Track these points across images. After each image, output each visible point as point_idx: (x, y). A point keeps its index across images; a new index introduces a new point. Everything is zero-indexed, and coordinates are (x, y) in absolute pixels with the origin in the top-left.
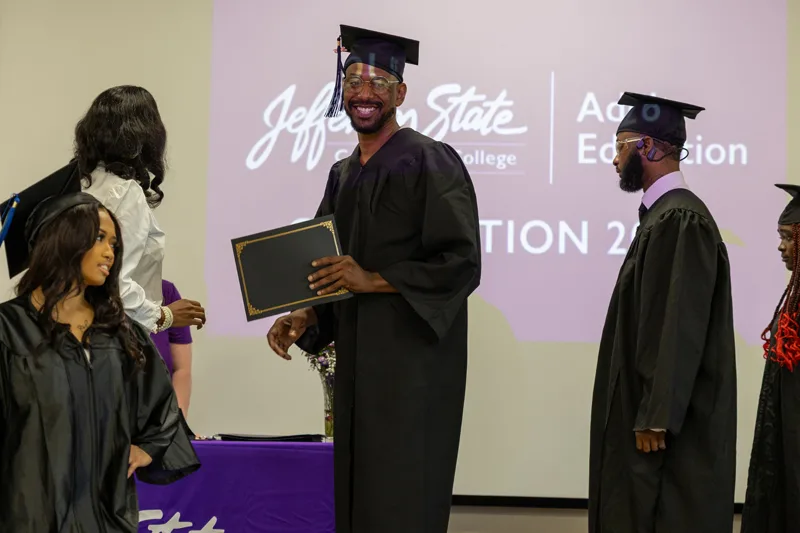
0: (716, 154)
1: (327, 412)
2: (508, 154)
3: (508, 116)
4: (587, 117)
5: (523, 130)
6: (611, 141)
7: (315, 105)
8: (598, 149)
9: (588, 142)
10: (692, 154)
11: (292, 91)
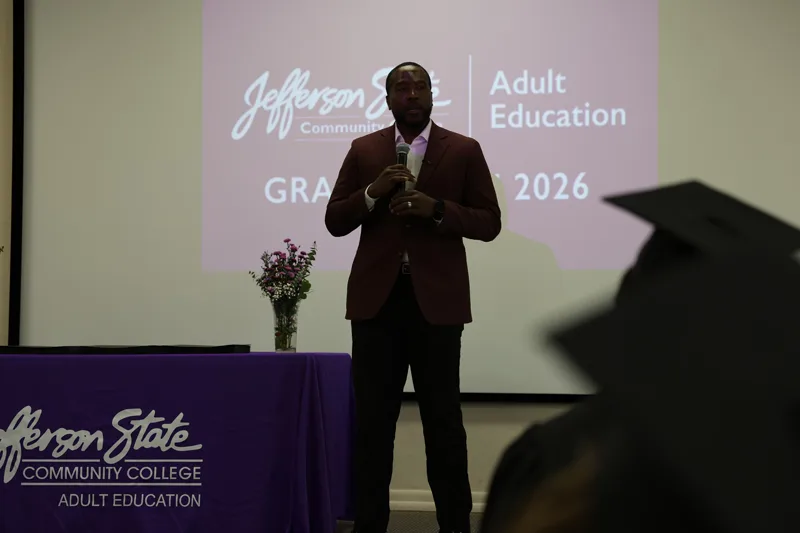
0: (600, 117)
1: (276, 329)
4: (497, 91)
5: (448, 102)
6: (517, 110)
7: (284, 87)
8: (507, 115)
9: (499, 111)
10: (581, 118)
11: (266, 76)
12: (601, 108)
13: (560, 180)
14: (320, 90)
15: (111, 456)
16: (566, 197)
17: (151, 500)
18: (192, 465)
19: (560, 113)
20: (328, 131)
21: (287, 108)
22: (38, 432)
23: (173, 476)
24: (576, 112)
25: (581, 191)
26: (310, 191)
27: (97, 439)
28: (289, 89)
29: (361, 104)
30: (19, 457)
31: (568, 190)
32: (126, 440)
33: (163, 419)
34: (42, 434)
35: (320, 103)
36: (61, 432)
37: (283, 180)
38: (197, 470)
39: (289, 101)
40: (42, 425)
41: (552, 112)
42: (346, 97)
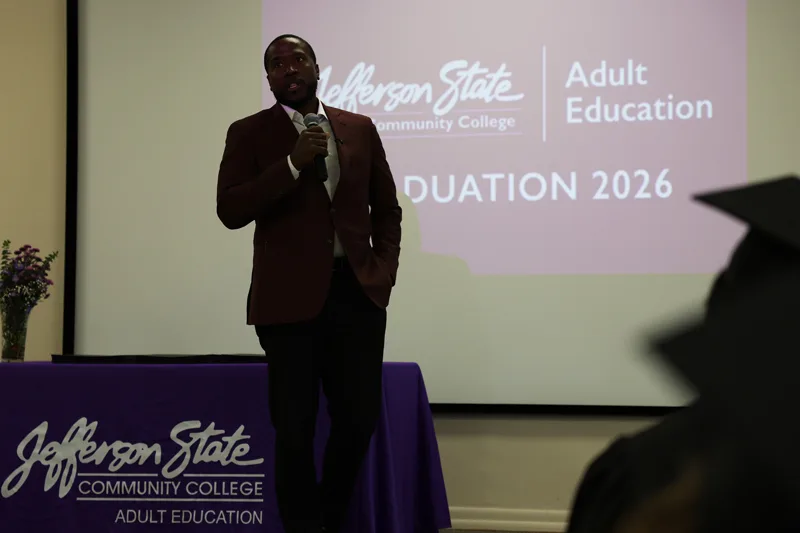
0: (685, 110)
2: (507, 117)
3: (506, 85)
4: (574, 84)
5: (520, 96)
6: (594, 103)
7: (347, 83)
8: (584, 109)
9: (575, 105)
10: (664, 111)
11: (328, 70)
12: (685, 100)
13: (641, 178)
14: (385, 85)
15: (170, 470)
16: (648, 195)
17: (210, 517)
18: (253, 480)
19: (640, 106)
20: (393, 128)
21: (350, 103)
22: (94, 444)
23: (234, 491)
24: (659, 104)
25: (664, 189)
27: (154, 452)
28: (353, 85)
29: (429, 99)
30: (74, 470)
31: (651, 188)
32: (185, 454)
33: (223, 432)
34: (98, 446)
35: (386, 98)
36: (118, 445)
38: (259, 486)
39: (353, 97)
40: (98, 438)
41: (633, 105)
42: (415, 92)
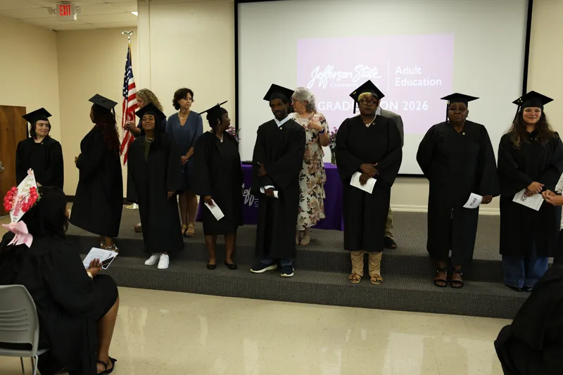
0: (433, 82)
3: (376, 73)
4: (399, 73)
6: (404, 79)
7: (324, 72)
8: (401, 81)
9: (398, 80)
10: (426, 83)
11: (319, 67)
14: (337, 72)
16: (420, 109)
19: (419, 81)
24: (425, 80)
26: (333, 107)
28: (326, 72)
29: (351, 77)
30: (253, 198)
31: (421, 107)
35: (337, 76)
37: (324, 103)
39: (326, 77)
41: (416, 81)
42: (346, 75)
